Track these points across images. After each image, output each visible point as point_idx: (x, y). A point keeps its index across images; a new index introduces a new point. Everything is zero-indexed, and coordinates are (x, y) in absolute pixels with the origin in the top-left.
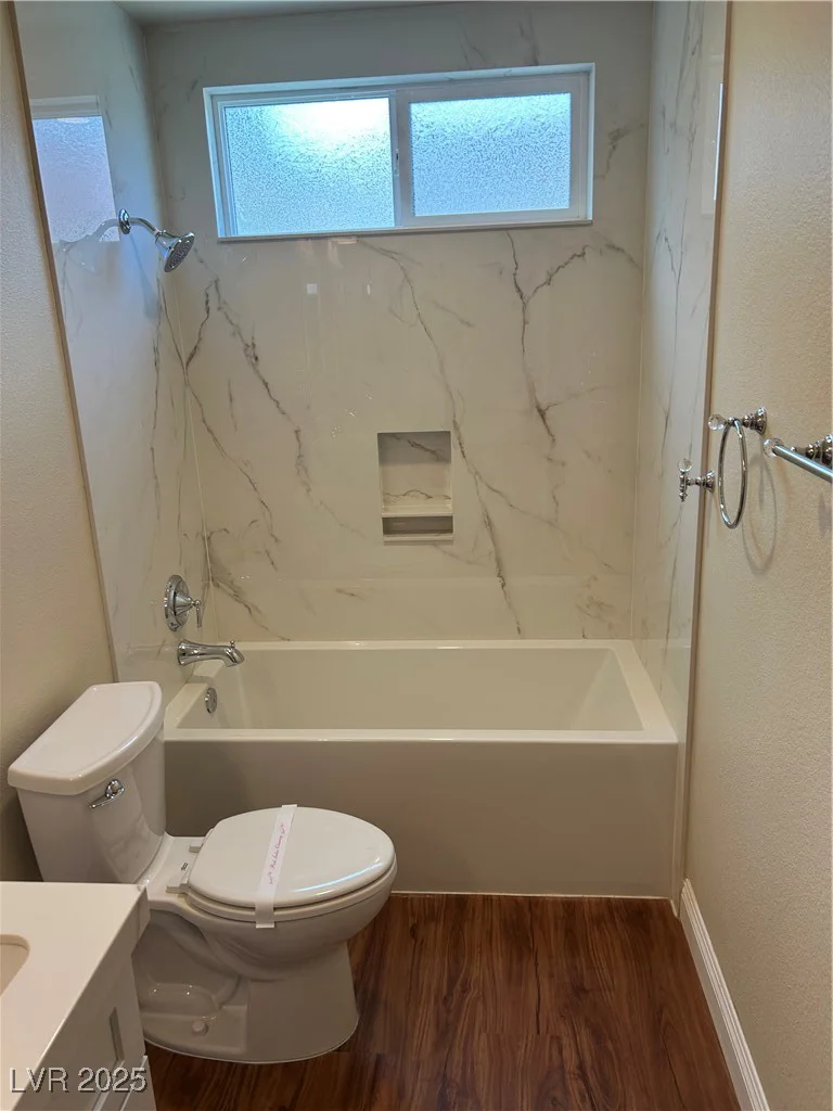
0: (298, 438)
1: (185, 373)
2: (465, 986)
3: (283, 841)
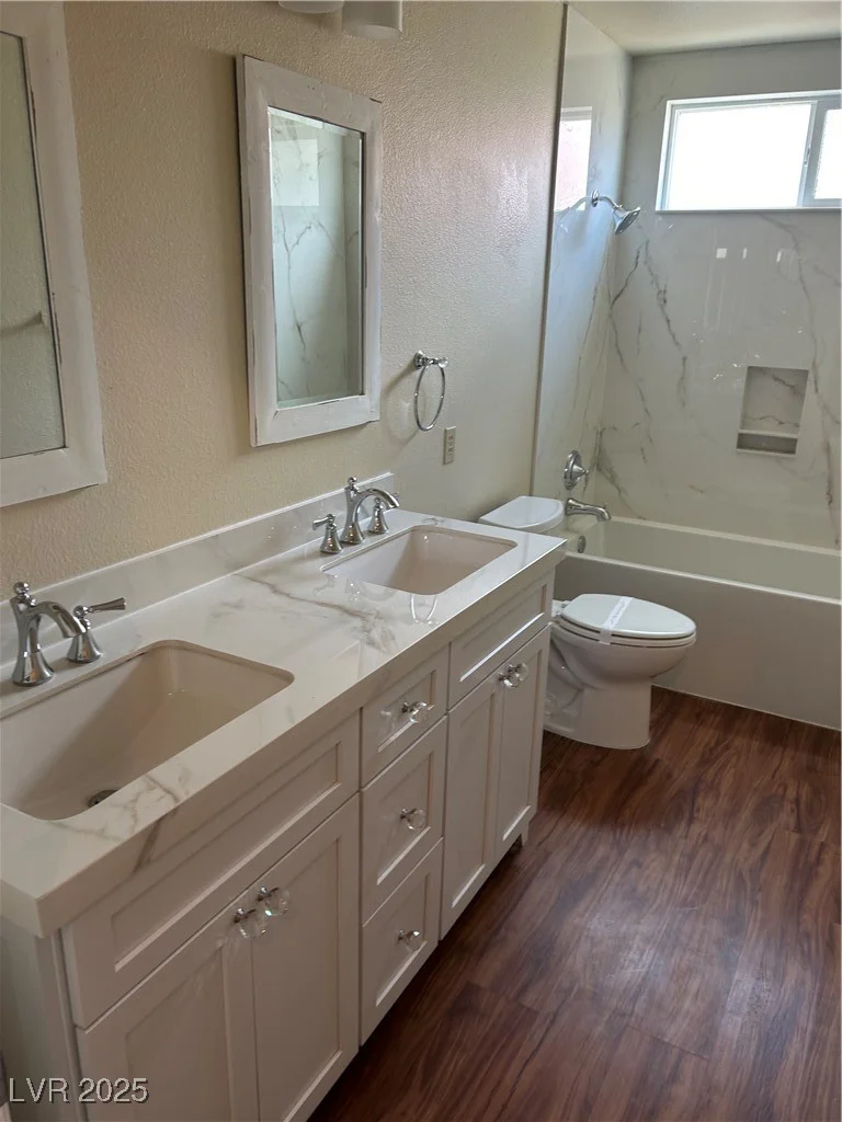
0: (684, 364)
1: (611, 308)
2: (727, 747)
3: (623, 609)
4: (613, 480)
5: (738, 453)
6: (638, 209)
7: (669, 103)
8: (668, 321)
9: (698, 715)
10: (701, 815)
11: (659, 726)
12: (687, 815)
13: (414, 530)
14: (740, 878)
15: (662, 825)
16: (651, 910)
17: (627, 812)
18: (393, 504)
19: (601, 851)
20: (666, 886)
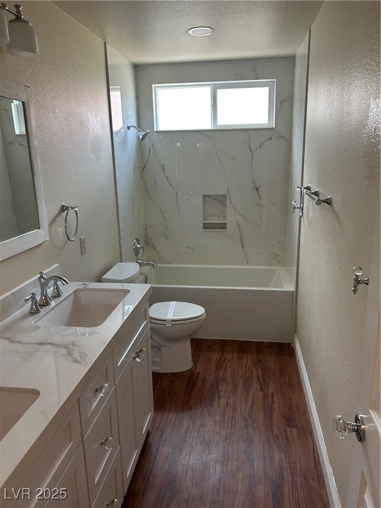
0: (177, 196)
1: (142, 173)
2: (225, 359)
3: (173, 308)
4: (154, 248)
5: (205, 231)
6: (149, 131)
7: (153, 85)
8: (167, 178)
9: (209, 347)
10: (222, 394)
11: (195, 356)
12: (217, 396)
13: (75, 292)
14: (245, 418)
15: (208, 403)
16: (214, 446)
17: (192, 402)
18: (65, 281)
19: (185, 424)
20: (217, 433)
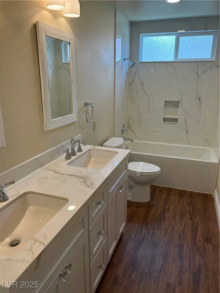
0: (149, 101)
1: (129, 87)
3: (141, 165)
4: (132, 131)
5: (164, 123)
6: (136, 61)
7: (141, 35)
8: (144, 90)
12: (163, 219)
13: (89, 150)
14: (180, 234)
15: (158, 222)
16: (160, 246)
18: (85, 144)
19: (144, 232)
20: (162, 239)
